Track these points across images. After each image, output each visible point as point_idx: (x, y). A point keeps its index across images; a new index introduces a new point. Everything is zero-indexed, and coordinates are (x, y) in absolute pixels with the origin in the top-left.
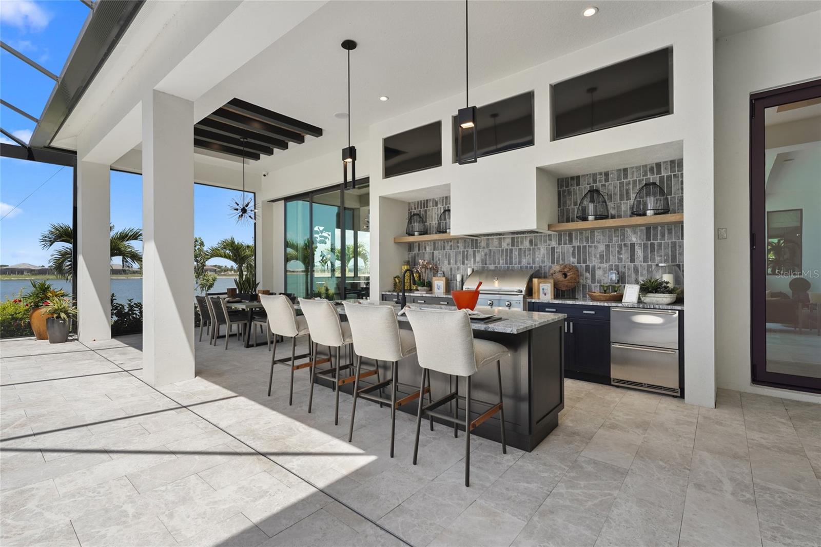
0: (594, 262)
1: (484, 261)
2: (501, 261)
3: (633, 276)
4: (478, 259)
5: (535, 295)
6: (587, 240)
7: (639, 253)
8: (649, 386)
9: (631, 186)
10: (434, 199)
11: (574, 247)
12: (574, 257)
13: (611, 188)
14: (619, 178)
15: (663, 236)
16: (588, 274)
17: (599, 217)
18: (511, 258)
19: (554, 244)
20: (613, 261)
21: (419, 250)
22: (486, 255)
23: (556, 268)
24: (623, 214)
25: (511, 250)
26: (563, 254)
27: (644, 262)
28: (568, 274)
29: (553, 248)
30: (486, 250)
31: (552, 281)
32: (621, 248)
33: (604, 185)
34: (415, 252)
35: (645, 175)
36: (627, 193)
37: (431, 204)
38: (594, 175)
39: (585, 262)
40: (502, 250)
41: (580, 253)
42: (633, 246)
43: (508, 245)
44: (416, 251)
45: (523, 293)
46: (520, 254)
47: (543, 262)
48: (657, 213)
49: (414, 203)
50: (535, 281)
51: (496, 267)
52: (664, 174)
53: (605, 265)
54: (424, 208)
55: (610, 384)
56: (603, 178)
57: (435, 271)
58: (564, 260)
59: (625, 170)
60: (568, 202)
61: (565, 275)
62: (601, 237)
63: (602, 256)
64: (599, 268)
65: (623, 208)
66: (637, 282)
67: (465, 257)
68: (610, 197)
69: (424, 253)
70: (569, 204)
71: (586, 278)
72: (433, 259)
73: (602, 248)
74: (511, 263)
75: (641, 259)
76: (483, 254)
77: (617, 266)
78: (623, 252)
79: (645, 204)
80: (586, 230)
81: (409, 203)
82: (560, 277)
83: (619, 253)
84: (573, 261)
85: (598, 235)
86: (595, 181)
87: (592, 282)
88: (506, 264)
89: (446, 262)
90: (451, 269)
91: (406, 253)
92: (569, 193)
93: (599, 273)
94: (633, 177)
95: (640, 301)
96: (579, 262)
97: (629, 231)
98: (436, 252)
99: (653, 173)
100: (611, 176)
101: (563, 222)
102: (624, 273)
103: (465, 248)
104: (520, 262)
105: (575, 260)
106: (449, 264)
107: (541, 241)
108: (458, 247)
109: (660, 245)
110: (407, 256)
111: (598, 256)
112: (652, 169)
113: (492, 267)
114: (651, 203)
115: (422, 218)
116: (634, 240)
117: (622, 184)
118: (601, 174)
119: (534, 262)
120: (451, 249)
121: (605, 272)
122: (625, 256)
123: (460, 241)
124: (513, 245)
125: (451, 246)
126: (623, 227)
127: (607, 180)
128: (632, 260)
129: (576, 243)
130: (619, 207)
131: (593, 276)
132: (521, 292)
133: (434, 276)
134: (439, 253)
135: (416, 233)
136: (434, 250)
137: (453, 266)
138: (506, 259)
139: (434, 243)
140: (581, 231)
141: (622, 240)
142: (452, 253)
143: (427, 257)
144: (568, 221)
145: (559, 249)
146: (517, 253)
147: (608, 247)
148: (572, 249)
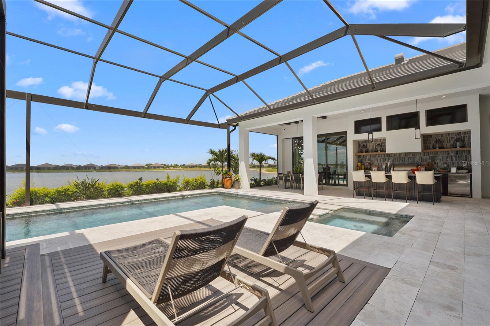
0: (438, 161)
2: (400, 161)
3: (452, 165)
6: (435, 154)
7: (454, 158)
8: (461, 195)
9: (451, 139)
11: (430, 157)
12: (430, 160)
13: (444, 139)
14: (446, 136)
15: (462, 154)
16: (435, 165)
17: (440, 148)
18: (405, 160)
19: (422, 156)
20: (445, 161)
21: (363, 157)
22: (394, 159)
23: (426, 163)
24: (448, 147)
25: (405, 158)
26: (426, 159)
27: (456, 161)
28: (430, 165)
29: (422, 157)
30: (394, 158)
31: (425, 167)
33: (441, 138)
34: (361, 158)
35: (456, 136)
36: (449, 140)
37: (369, 142)
38: (437, 135)
39: (434, 161)
40: (401, 158)
41: (433, 159)
42: (452, 156)
43: (403, 156)
46: (408, 159)
47: (418, 161)
48: (461, 147)
49: (361, 141)
51: (398, 163)
52: (462, 135)
53: (442, 162)
54: (366, 143)
55: (448, 196)
56: (441, 136)
59: (449, 134)
60: (428, 143)
61: (428, 165)
63: (440, 159)
64: (440, 163)
65: (448, 145)
66: (455, 167)
67: (385, 160)
68: (444, 142)
69: (366, 159)
71: (435, 166)
73: (440, 157)
74: (405, 162)
75: (455, 160)
76: (393, 159)
78: (448, 158)
79: (456, 144)
80: (435, 152)
81: (358, 141)
82: (427, 166)
85: (439, 154)
86: (437, 137)
87: (437, 167)
88: (403, 162)
89: (376, 162)
90: (378, 164)
92: (428, 140)
93: (439, 165)
94: (451, 136)
95: (456, 172)
96: (432, 161)
97: (450, 152)
99: (458, 135)
100: (443, 135)
101: (425, 149)
102: (449, 164)
103: (385, 157)
104: (408, 161)
105: (430, 161)
106: (378, 162)
107: (417, 155)
108: (382, 157)
109: (461, 156)
111: (439, 159)
112: (458, 134)
114: (458, 144)
115: (365, 146)
116: (452, 154)
117: (447, 138)
118: (440, 134)
119: (414, 161)
120: (378, 157)
121: (442, 164)
122: (449, 159)
124: (405, 156)
126: (448, 151)
128: (452, 160)
129: (431, 156)
130: (446, 145)
131: (437, 165)
134: (373, 159)
135: (364, 152)
136: (371, 157)
138: (403, 161)
141: (448, 155)
142: (379, 159)
144: (427, 149)
145: (424, 157)
146: (407, 159)
147: (443, 156)
148: (429, 157)
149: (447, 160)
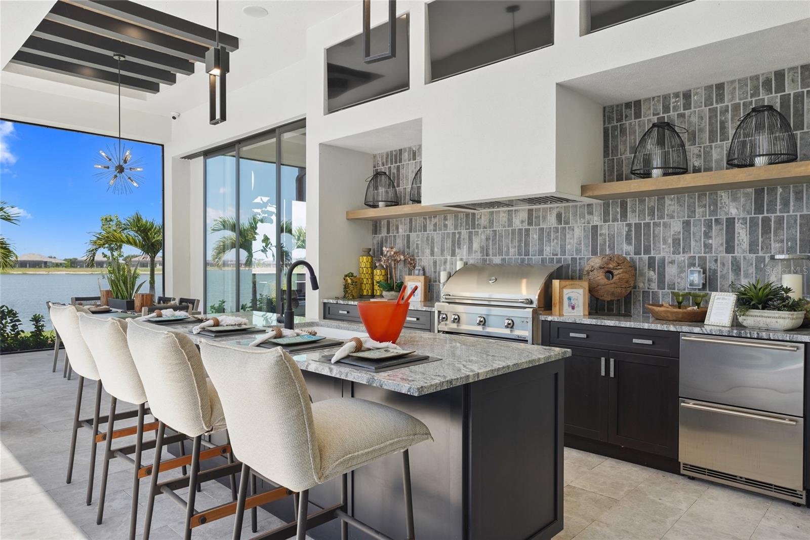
0: (663, 251)
1: (485, 251)
2: (512, 250)
3: (731, 277)
4: (476, 246)
5: (556, 309)
6: (652, 213)
7: (742, 235)
8: (749, 481)
9: (729, 116)
10: (410, 148)
11: (629, 225)
12: (629, 243)
13: (695, 119)
14: (708, 102)
15: (786, 204)
16: (652, 273)
17: (669, 171)
18: (527, 244)
19: (596, 220)
20: (696, 249)
21: (388, 232)
22: (487, 239)
23: (597, 261)
24: (714, 165)
25: (527, 231)
26: (612, 237)
27: (751, 251)
28: (615, 272)
29: (595, 228)
30: (489, 231)
31: (585, 284)
32: (710, 227)
33: (682, 116)
34: (382, 235)
35: (755, 93)
36: (723, 127)
37: (405, 156)
38: (666, 98)
39: (647, 251)
40: (513, 232)
41: (640, 236)
42: (731, 222)
43: (522, 222)
44: (384, 233)
45: (534, 305)
46: (541, 239)
47: (578, 251)
48: (775, 159)
49: (382, 155)
50: (556, 283)
51: (503, 260)
52: (790, 90)
53: (682, 257)
54: (396, 162)
55: (679, 473)
56: (681, 103)
57: (411, 264)
58: (612, 248)
59: (720, 87)
60: (621, 147)
61: (609, 273)
62: (676, 207)
63: (676, 242)
64: (672, 262)
65: (715, 155)
66: (733, 288)
67: (456, 243)
68: (693, 137)
69: (395, 236)
70: (623, 150)
71: (650, 280)
72: (408, 247)
73: (676, 226)
74: (527, 254)
75: (746, 245)
76: (483, 237)
77: (703, 260)
78: (714, 233)
79: (753, 146)
80: (650, 194)
81: (375, 156)
82: (599, 277)
83: (707, 235)
84: (626, 249)
85: (670, 204)
86: (666, 109)
87: (659, 288)
88: (520, 254)
89: (428, 251)
90: (435, 263)
91: (369, 236)
92: (623, 131)
93: (671, 272)
94: (733, 98)
95: (736, 324)
96: (637, 252)
97: (724, 196)
98: (413, 235)
99: (769, 91)
100: (694, 98)
101: (611, 180)
102: (715, 271)
103: (456, 227)
104: (541, 252)
105: (631, 249)
106: (432, 254)
107: (575, 215)
108: (445, 226)
109: (780, 221)
110: (370, 241)
111: (670, 241)
112: (767, 83)
113: (497, 260)
114: (763, 142)
115: (393, 182)
116: (733, 212)
117: (713, 112)
118: (677, 95)
119: (563, 252)
120: (435, 230)
121: (681, 270)
122: (717, 240)
123: (449, 216)
124: (530, 224)
125: (435, 225)
126: (713, 189)
127: (687, 106)
128: (730, 249)
129: (633, 219)
130: (708, 154)
131: (662, 276)
132: (531, 302)
133: (410, 274)
134: (418, 236)
135: (381, 204)
136: (411, 231)
137: (438, 258)
138: (519, 246)
139: (411, 220)
140: (641, 196)
141: (714, 212)
142: (437, 236)
143: (400, 244)
144: (620, 178)
145: (604, 230)
146: (536, 237)
147: (687, 224)
148: (626, 229)
149: (708, 247)
